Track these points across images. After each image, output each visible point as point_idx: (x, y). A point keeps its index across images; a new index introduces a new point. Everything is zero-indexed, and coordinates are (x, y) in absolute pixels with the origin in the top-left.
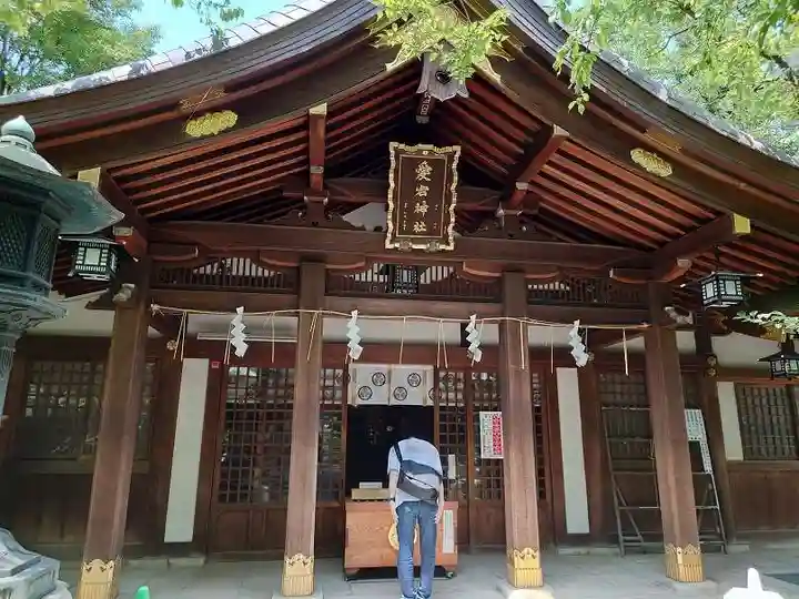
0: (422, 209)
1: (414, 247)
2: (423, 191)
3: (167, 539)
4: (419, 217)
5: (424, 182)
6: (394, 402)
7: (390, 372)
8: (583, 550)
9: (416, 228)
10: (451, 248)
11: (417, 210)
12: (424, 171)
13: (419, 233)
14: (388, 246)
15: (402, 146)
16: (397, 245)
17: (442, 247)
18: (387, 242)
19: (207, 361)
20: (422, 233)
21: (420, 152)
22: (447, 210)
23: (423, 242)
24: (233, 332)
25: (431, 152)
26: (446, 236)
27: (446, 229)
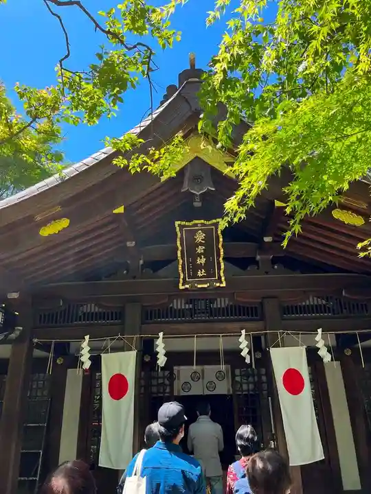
0: (202, 261)
1: (199, 286)
2: (200, 250)
4: (200, 267)
5: (201, 244)
6: (207, 392)
7: (203, 371)
9: (199, 274)
10: (224, 285)
11: (199, 262)
12: (200, 237)
13: (201, 277)
14: (181, 287)
15: (183, 223)
16: (187, 286)
17: (218, 285)
18: (180, 285)
20: (203, 277)
21: (196, 225)
22: (218, 260)
23: (205, 282)
24: (82, 352)
25: (203, 225)
26: (220, 278)
27: (219, 273)
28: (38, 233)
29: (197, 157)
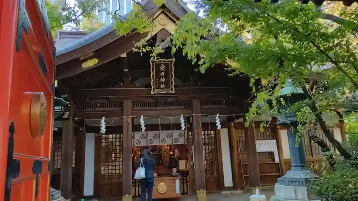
0: (163, 80)
1: (161, 93)
2: (162, 74)
3: (85, 195)
4: (162, 83)
5: (163, 71)
6: (161, 144)
7: (160, 134)
8: (230, 192)
9: (161, 86)
10: (174, 92)
11: (161, 81)
12: (162, 68)
13: (162, 88)
14: (152, 93)
16: (155, 93)
17: (171, 92)
19: (94, 134)
20: (164, 88)
21: (160, 61)
22: (171, 80)
23: (164, 91)
24: (102, 125)
25: (164, 61)
26: (172, 89)
27: (171, 86)
28: (81, 65)
29: (163, 28)
